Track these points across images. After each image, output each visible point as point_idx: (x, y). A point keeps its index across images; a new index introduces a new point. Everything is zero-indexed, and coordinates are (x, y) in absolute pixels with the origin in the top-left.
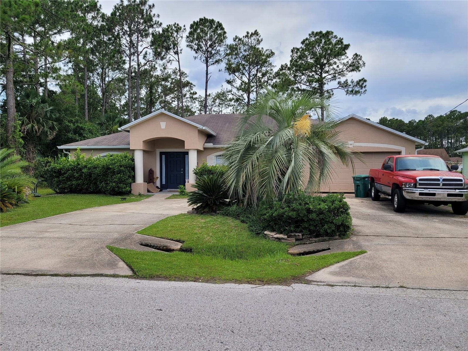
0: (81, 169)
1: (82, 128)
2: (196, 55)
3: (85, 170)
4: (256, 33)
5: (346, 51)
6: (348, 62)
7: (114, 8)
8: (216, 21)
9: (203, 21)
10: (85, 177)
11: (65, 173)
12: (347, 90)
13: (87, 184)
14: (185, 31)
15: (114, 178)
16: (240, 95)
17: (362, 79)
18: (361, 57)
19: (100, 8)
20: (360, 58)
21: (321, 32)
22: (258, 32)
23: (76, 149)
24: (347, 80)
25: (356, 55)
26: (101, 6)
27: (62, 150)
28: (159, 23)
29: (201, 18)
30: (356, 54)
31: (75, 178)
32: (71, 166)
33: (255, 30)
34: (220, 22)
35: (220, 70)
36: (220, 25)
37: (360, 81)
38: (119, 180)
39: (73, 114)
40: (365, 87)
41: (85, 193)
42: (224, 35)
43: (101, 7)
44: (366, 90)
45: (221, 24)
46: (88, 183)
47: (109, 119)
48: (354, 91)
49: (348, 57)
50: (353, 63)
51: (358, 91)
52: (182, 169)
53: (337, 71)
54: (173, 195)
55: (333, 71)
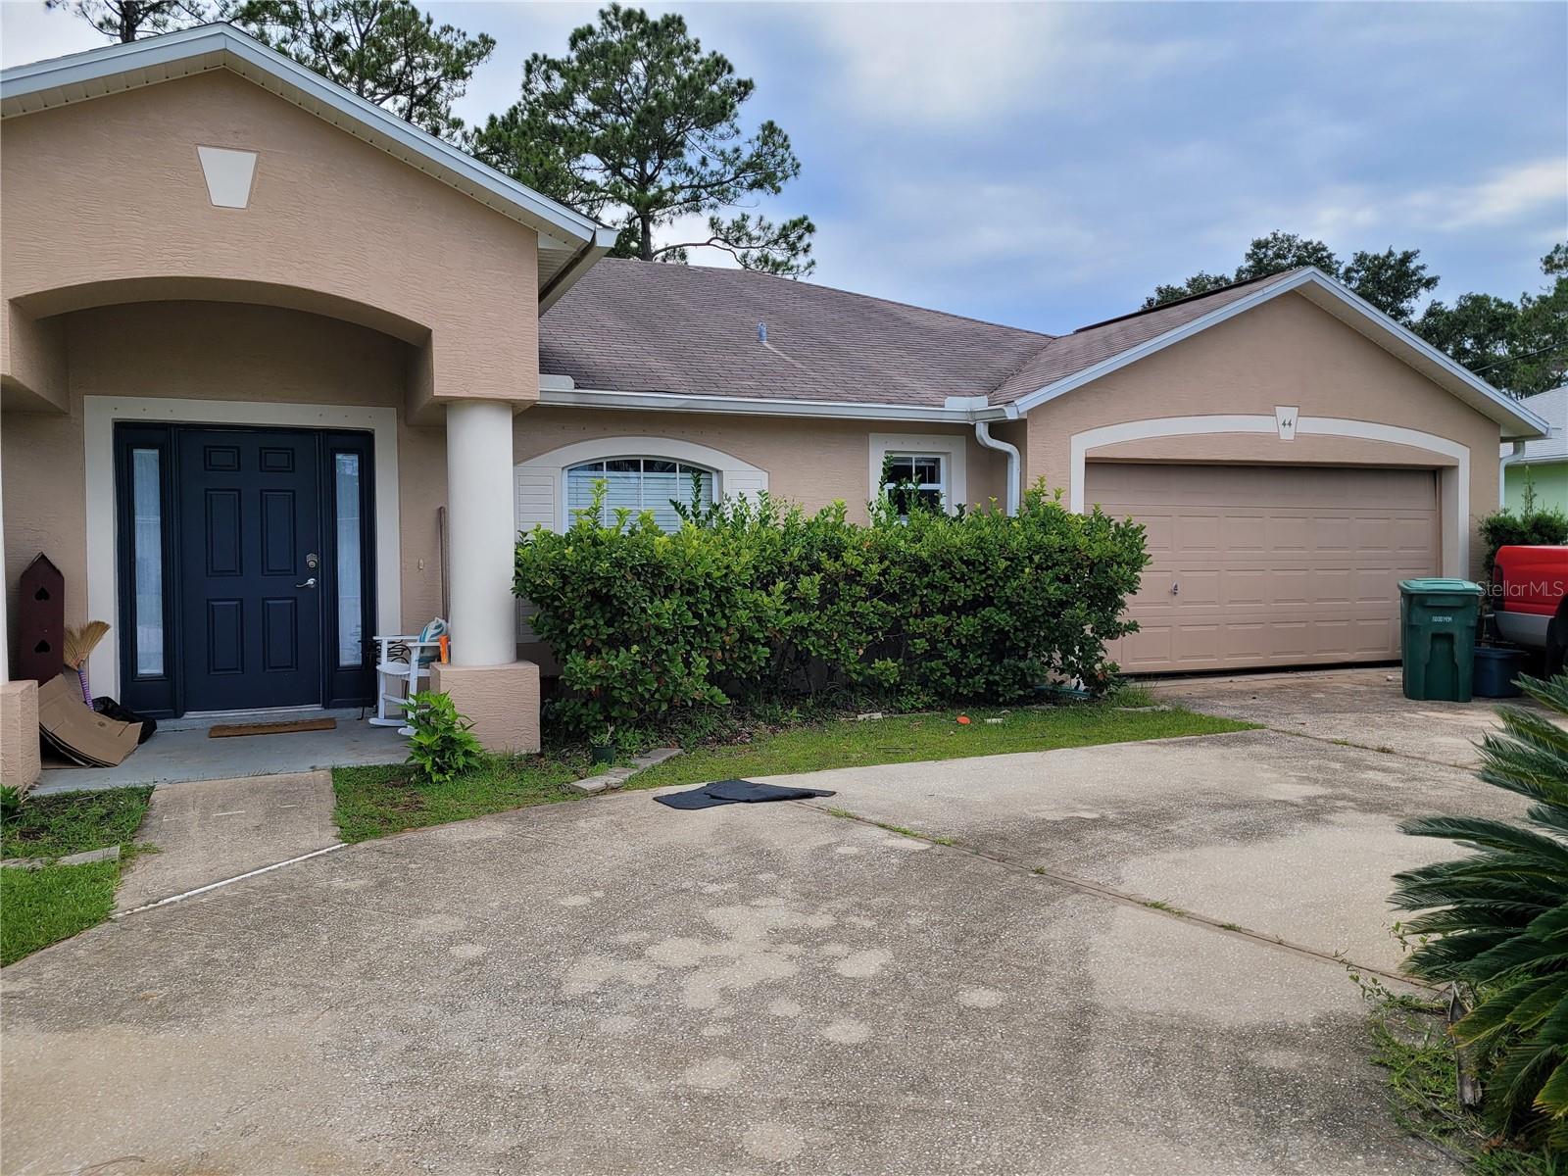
5: (738, 107)
12: (745, 256)
17: (801, 221)
20: (782, 140)
21: (642, 15)
24: (743, 218)
25: (770, 129)
30: (771, 123)
40: (805, 251)
48: (770, 263)
50: (759, 156)
51: (786, 263)
52: (312, 560)
53: (702, 179)
54: (335, 771)
55: (687, 175)
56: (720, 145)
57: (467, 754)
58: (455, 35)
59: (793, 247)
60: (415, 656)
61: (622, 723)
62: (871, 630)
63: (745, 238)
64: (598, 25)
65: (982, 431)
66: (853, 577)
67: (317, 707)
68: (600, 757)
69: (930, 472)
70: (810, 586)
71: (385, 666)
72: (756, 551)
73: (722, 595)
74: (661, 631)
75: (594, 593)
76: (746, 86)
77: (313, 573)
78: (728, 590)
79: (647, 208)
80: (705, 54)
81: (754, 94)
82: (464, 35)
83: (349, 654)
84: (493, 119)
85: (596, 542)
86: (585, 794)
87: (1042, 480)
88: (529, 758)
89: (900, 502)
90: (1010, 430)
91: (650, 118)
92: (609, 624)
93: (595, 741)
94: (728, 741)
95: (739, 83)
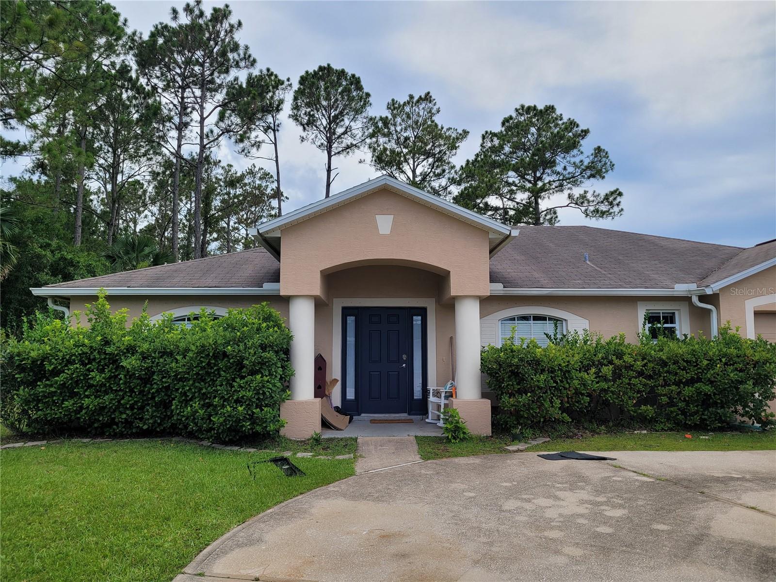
2: (304, 134)
4: (427, 98)
5: (582, 142)
9: (325, 72)
12: (586, 210)
14: (289, 88)
17: (615, 191)
20: (604, 154)
21: (535, 107)
22: (431, 97)
24: (585, 193)
25: (599, 150)
28: (251, 59)
29: (322, 65)
30: (599, 147)
32: (79, 346)
33: (426, 92)
34: (357, 76)
36: (356, 82)
37: (612, 193)
40: (618, 205)
41: (122, 436)
42: (366, 98)
45: (359, 78)
48: (599, 212)
50: (592, 163)
51: (608, 211)
52: (404, 357)
53: (564, 176)
54: (416, 437)
55: (557, 175)
56: (573, 160)
57: (464, 433)
58: (452, 130)
59: (611, 204)
60: (443, 395)
61: (524, 425)
62: (639, 392)
63: (586, 202)
64: (514, 115)
65: (695, 300)
66: (629, 367)
67: (406, 415)
68: (515, 438)
69: (670, 318)
70: (607, 370)
71: (432, 399)
72: (581, 355)
73: (566, 374)
74: (541, 388)
75: (512, 372)
76: (586, 132)
77: (405, 362)
78: (569, 372)
79: (536, 193)
80: (565, 120)
81: (589, 136)
82: (456, 130)
83: (418, 394)
84: (468, 161)
85: (512, 351)
86: (510, 452)
87: (728, 322)
88: (487, 437)
89: (654, 333)
90: (713, 299)
91: (539, 152)
92: (518, 384)
93: (514, 431)
94: (572, 437)
95: (582, 131)
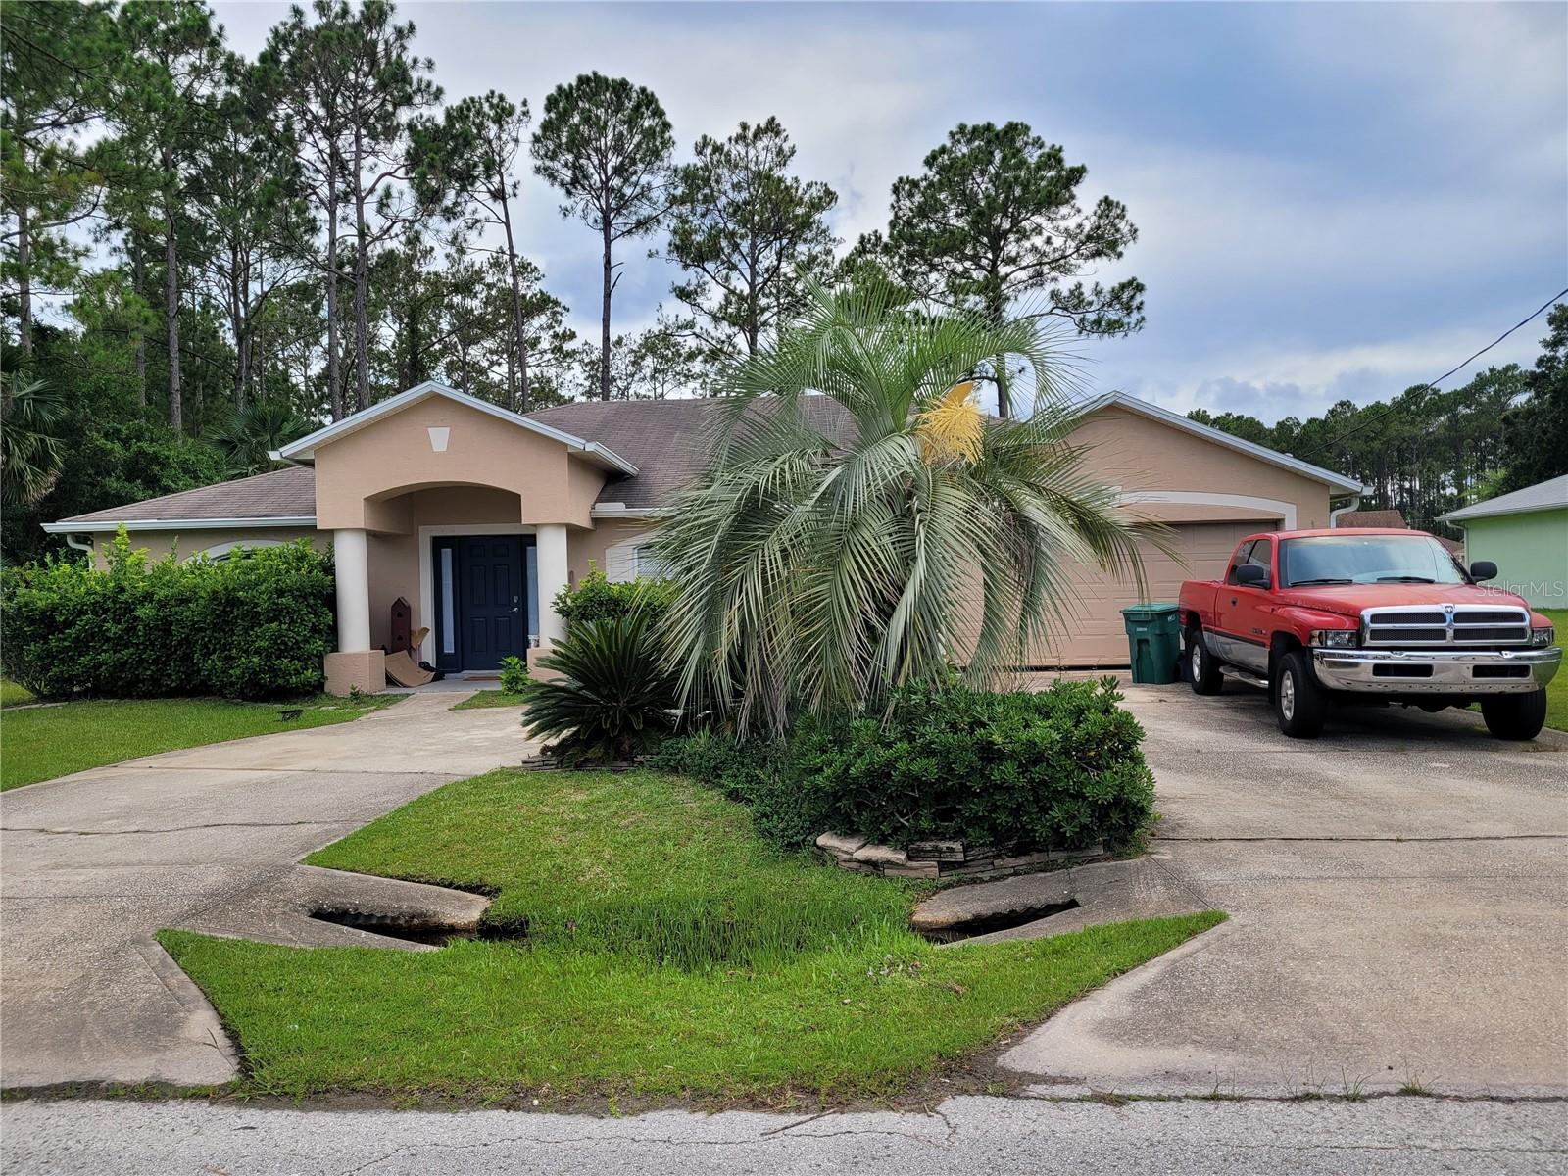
0: (129, 608)
1: (157, 457)
2: (568, 202)
3: (144, 612)
4: (772, 128)
5: (1075, 190)
6: (1080, 226)
7: (270, 36)
8: (637, 87)
9: (591, 86)
10: (145, 635)
11: (68, 624)
12: (1082, 320)
13: (155, 662)
14: (526, 119)
15: (257, 637)
16: (724, 338)
17: (1130, 283)
18: (1123, 210)
19: (220, 36)
20: (1119, 211)
21: (989, 127)
22: (779, 125)
23: (112, 534)
24: (1079, 286)
25: (1107, 202)
26: (221, 28)
27: (60, 539)
28: (433, 89)
29: (584, 74)
30: (1107, 198)
31: (108, 640)
32: (90, 594)
33: (769, 116)
34: (649, 91)
35: (653, 251)
36: (647, 100)
37: (1123, 287)
38: (276, 643)
39: (122, 409)
40: (1139, 308)
42: (664, 132)
43: (225, 33)
44: (1143, 319)
45: (652, 95)
46: (158, 657)
47: (257, 426)
48: (1103, 323)
49: (1079, 211)
50: (1098, 228)
51: (1119, 322)
52: (516, 599)
53: (1046, 256)
54: (482, 692)
55: (1034, 255)
57: (524, 685)
63: (1081, 304)
64: (949, 144)
77: (517, 605)
80: (1046, 148)
81: (1087, 178)
95: (1072, 170)
